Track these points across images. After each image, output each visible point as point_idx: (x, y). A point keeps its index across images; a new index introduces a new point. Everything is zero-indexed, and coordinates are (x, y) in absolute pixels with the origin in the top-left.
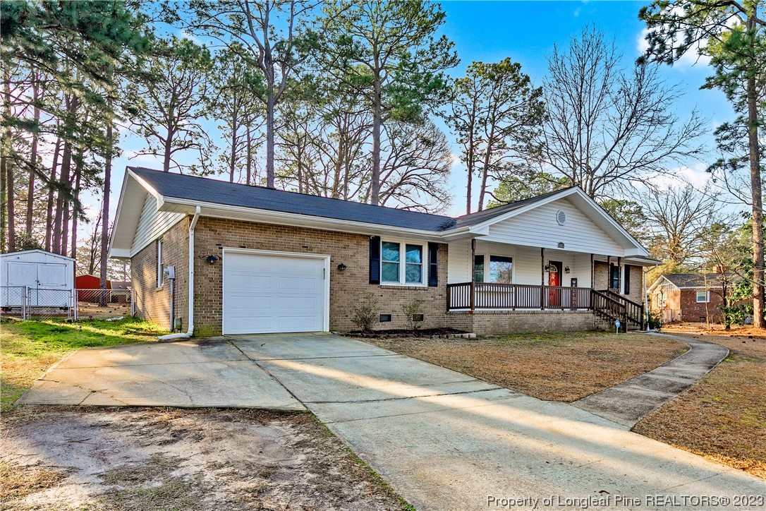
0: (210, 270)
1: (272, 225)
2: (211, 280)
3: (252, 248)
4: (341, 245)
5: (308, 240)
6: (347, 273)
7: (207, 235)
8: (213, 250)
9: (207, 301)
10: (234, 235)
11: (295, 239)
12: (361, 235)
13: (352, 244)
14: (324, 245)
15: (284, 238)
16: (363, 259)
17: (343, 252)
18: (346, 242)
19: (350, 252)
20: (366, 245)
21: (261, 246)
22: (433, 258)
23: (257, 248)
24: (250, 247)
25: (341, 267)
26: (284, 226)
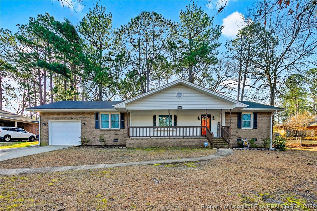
0: (45, 127)
1: (62, 113)
2: (45, 130)
3: (56, 120)
4: (85, 117)
5: (73, 116)
6: (87, 126)
7: (44, 118)
8: (45, 122)
9: (44, 136)
10: (51, 117)
11: (69, 116)
12: (92, 113)
13: (88, 116)
14: (78, 117)
15: (65, 116)
16: (93, 121)
17: (85, 119)
18: (86, 115)
19: (88, 119)
20: (94, 116)
21: (59, 119)
22: (122, 118)
23: (58, 120)
24: (55, 120)
25: (84, 124)
26: (65, 113)
